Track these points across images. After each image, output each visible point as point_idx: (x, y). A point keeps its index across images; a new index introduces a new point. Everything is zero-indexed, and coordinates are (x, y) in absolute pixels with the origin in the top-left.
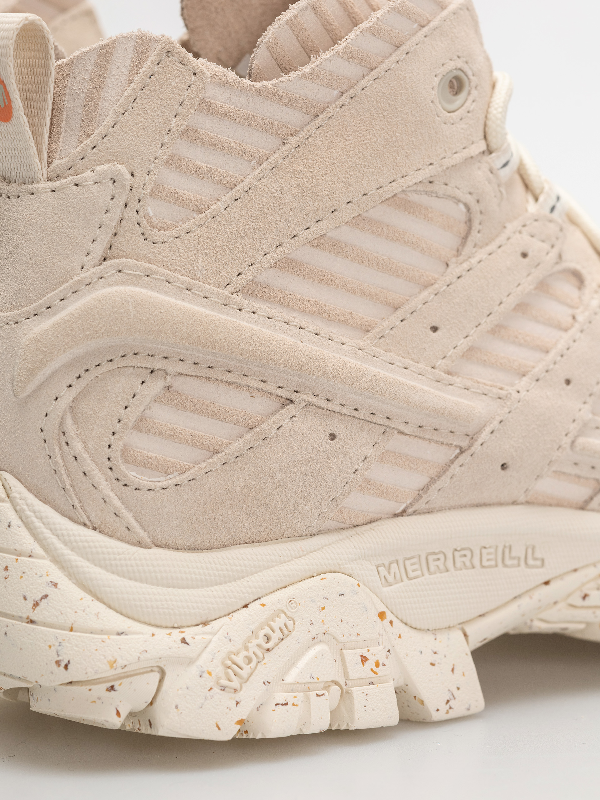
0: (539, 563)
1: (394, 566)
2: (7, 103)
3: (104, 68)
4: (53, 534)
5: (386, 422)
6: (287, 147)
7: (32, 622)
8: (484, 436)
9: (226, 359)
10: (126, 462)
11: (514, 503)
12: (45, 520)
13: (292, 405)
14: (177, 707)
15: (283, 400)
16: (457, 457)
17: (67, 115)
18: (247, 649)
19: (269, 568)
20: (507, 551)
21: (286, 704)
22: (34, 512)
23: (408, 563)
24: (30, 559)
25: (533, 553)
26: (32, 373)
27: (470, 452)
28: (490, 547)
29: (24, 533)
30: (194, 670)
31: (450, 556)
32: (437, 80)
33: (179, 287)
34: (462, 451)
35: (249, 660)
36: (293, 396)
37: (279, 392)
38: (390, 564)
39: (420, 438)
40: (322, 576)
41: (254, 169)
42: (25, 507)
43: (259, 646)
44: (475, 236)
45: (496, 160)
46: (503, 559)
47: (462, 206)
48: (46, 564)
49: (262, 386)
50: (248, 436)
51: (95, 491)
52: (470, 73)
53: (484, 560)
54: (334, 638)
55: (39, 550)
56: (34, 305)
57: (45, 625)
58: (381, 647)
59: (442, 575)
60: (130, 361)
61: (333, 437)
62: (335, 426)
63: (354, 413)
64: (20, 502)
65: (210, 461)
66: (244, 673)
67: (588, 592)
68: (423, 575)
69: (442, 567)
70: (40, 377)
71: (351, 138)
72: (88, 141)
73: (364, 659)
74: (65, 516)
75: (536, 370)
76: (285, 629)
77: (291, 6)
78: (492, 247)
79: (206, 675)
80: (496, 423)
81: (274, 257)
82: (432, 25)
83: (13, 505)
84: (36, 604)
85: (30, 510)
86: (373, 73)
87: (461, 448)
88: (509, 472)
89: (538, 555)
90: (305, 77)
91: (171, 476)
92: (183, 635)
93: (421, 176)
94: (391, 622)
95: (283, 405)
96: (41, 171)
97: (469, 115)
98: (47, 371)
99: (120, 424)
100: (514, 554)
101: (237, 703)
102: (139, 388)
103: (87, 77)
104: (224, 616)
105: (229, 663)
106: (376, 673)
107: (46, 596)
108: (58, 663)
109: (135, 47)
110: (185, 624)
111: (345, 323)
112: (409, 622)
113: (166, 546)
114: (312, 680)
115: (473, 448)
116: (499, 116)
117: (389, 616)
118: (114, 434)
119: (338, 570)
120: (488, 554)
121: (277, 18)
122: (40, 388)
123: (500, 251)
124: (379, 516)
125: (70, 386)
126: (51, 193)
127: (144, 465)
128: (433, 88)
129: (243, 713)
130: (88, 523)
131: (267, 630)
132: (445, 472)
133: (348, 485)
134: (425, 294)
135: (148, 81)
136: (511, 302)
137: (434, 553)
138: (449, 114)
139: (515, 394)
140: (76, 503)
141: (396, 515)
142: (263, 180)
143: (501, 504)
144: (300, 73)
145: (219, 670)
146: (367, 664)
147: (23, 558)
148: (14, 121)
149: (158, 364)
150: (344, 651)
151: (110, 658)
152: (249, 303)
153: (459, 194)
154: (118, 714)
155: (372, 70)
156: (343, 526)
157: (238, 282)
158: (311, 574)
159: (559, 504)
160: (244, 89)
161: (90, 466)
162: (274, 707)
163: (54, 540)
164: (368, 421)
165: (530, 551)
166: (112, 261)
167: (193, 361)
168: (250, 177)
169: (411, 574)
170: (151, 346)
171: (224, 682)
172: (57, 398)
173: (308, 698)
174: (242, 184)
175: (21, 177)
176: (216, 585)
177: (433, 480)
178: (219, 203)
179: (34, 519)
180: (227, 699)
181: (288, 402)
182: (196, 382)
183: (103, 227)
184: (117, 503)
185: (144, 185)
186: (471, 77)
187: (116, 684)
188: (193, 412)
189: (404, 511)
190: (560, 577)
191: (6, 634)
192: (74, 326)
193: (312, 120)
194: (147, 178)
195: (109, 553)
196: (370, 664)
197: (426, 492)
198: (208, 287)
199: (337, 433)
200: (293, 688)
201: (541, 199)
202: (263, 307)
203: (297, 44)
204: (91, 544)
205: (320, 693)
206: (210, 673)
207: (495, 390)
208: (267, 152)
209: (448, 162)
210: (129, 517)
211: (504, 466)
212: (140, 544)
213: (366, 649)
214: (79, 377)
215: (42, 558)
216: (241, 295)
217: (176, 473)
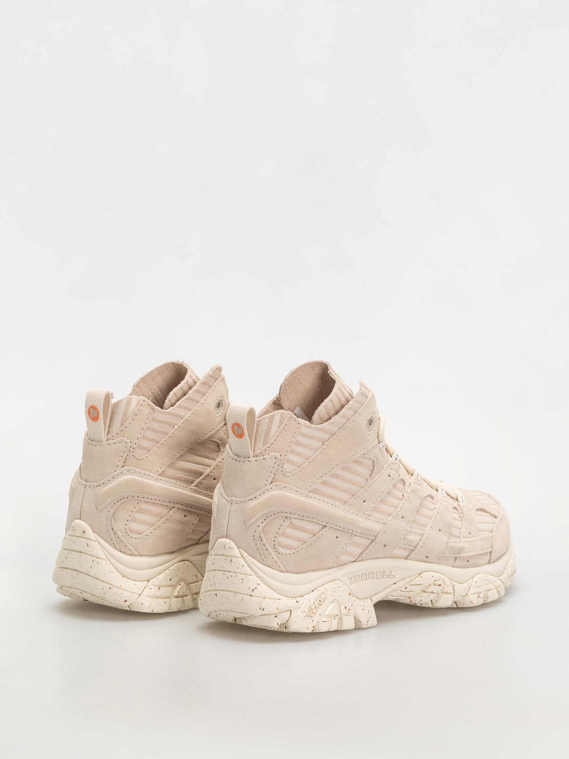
0: (393, 577)
1: (353, 578)
2: (242, 433)
3: (271, 422)
4: (257, 569)
5: (352, 532)
6: (324, 445)
7: (251, 596)
8: (379, 536)
9: (308, 513)
10: (279, 546)
11: (386, 557)
12: (254, 564)
13: (326, 527)
14: (296, 622)
15: (323, 526)
16: (371, 543)
17: (259, 436)
18: (314, 604)
19: (319, 579)
20: (384, 573)
21: (326, 621)
22: (251, 562)
23: (356, 577)
24: (250, 576)
25: (391, 573)
26: (251, 518)
27: (375, 541)
28: (379, 572)
29: (248, 568)
30: (300, 611)
31: (368, 575)
32: (366, 421)
33: (294, 491)
34: (372, 541)
35: (315, 608)
36: (327, 525)
37: (323, 523)
38: (351, 577)
39: (361, 537)
40: (334, 581)
41: (314, 453)
42: (248, 560)
43: (318, 603)
44: (375, 470)
45: (381, 445)
46: (383, 576)
47: (371, 461)
48: (255, 578)
49: (318, 522)
50: (314, 538)
51: (270, 555)
52: (374, 418)
53: (377, 576)
54: (337, 601)
55: (253, 574)
56: (250, 497)
57: (255, 596)
58: (350, 604)
59: (366, 581)
60: (281, 514)
61: (337, 537)
62: (338, 534)
63: (343, 530)
64: (246, 558)
65: (303, 545)
66: (314, 612)
67: (407, 587)
68: (360, 581)
69: (366, 578)
70: (253, 520)
71: (343, 442)
72: (267, 445)
73: (346, 608)
74: (260, 563)
75: (394, 514)
76: (325, 598)
77: (325, 400)
78: (380, 474)
79: (304, 612)
80: (383, 532)
81: (320, 480)
82: (365, 404)
83: (244, 559)
84: (253, 590)
85: (250, 561)
86: (349, 421)
87: (372, 540)
88: (386, 547)
89: (393, 574)
90: (330, 424)
91: (291, 550)
92: (296, 600)
93: (362, 453)
94: (352, 596)
95: (323, 528)
96: (251, 454)
97: (374, 431)
98: (256, 518)
99: (277, 534)
100: (386, 574)
101: (313, 621)
102: (283, 523)
103: (266, 425)
104: (307, 594)
105: (310, 608)
106: (349, 612)
107: (256, 588)
108: (260, 608)
109: (281, 416)
110: (296, 597)
111: (339, 500)
112: (356, 596)
113: (289, 572)
114: (332, 614)
115: (376, 540)
116: (382, 431)
117: (352, 594)
118: (275, 537)
119: (338, 579)
120: (379, 574)
121: (321, 404)
122: (253, 523)
123: (382, 475)
124: (348, 562)
125: (262, 522)
126: (255, 461)
127: (284, 547)
128: (365, 425)
129: (314, 624)
130: (267, 565)
131: (320, 598)
132: (368, 548)
133: (341, 553)
134: (362, 490)
135: (285, 426)
136: (386, 491)
137: (364, 574)
138: (369, 432)
139: (388, 522)
140: (264, 559)
141: (353, 562)
142: (317, 456)
143: (382, 558)
144: (329, 423)
145: (307, 611)
146: (346, 609)
147: (248, 576)
148: (243, 438)
149: (289, 515)
150: (340, 605)
151: (276, 607)
152: (313, 495)
153: (371, 457)
154: (278, 624)
155: (349, 420)
156: (338, 565)
157: (310, 489)
158: (330, 581)
159: (399, 558)
160: (312, 428)
161: (269, 547)
162: (322, 622)
163: (257, 570)
164: (347, 532)
165: (390, 573)
166: (275, 483)
167: (298, 514)
168: (314, 456)
169: (357, 581)
170: (286, 510)
171: (309, 614)
172: (258, 526)
173: (331, 620)
174: (311, 458)
175: (244, 455)
176: (304, 584)
177: (364, 551)
178: (305, 464)
179: (251, 564)
180: (309, 620)
181: (325, 526)
182: (299, 521)
183: (272, 472)
184: (276, 559)
185: (284, 459)
186: (375, 419)
187: (277, 615)
188: (298, 530)
189: (355, 560)
190: (399, 581)
191: (242, 600)
192: (265, 504)
193: (332, 437)
194: (285, 457)
195: (274, 575)
196: (347, 609)
197: (362, 554)
198: (302, 491)
199: (338, 536)
200: (327, 616)
201: (393, 456)
202: (318, 497)
203: (326, 412)
204: (269, 572)
205: (335, 618)
206: (305, 612)
207: (382, 521)
208: (318, 447)
209: (369, 448)
210: (279, 563)
211: (384, 546)
212: (282, 571)
213: (346, 605)
214: (265, 519)
215: (254, 576)
216: (311, 493)
217: (293, 550)
